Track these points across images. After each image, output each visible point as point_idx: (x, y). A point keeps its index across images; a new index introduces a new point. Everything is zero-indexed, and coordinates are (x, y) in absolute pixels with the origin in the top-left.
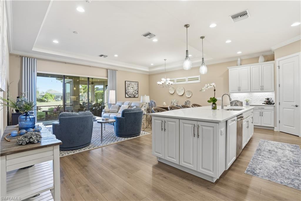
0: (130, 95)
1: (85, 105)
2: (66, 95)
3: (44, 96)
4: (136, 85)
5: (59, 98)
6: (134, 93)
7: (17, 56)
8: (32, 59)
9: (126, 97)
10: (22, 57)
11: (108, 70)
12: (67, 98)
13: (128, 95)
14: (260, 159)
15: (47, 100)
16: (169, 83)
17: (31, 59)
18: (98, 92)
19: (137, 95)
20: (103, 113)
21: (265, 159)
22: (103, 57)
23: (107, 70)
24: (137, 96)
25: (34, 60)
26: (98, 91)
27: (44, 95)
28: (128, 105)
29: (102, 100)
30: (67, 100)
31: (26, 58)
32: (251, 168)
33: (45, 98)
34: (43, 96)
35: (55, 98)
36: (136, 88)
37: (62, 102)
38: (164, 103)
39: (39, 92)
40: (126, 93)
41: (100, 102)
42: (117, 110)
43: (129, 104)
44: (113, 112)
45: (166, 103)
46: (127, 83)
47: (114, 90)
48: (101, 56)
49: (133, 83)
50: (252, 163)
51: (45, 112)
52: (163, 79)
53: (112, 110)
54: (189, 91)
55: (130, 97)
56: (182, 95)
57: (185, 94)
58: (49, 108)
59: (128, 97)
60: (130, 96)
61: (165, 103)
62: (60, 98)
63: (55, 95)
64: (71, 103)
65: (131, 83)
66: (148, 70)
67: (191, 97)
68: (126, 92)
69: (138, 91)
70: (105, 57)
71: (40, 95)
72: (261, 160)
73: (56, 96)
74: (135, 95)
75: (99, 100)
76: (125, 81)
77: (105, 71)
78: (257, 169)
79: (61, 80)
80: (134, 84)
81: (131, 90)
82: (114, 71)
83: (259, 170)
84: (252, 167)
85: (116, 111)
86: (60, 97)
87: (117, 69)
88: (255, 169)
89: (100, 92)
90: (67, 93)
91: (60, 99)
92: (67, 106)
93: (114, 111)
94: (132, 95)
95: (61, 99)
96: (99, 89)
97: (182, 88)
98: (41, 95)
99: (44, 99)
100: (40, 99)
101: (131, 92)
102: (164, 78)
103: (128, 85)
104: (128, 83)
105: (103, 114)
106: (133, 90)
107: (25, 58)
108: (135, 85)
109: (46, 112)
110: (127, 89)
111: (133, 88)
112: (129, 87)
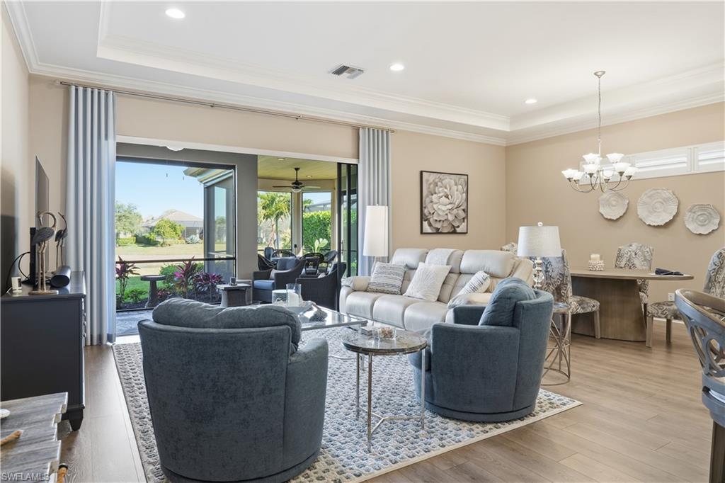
0: (438, 225)
1: (272, 259)
2: (214, 226)
3: (154, 227)
4: (460, 187)
5: (195, 234)
6: (451, 218)
7: (51, 82)
8: (99, 93)
9: (422, 233)
10: (66, 86)
11: (361, 130)
12: (217, 236)
13: (430, 225)
15: (161, 241)
16: (621, 174)
17: (96, 92)
18: (312, 216)
19: (464, 225)
20: (343, 292)
22: (345, 74)
23: (357, 129)
24: (462, 228)
25: (107, 95)
26: (312, 213)
27: (154, 224)
28: (448, 264)
29: (325, 242)
30: (218, 241)
31: (81, 90)
33: (158, 234)
34: (152, 229)
35: (183, 236)
36: (458, 198)
37: (203, 245)
38: (593, 256)
39: (143, 217)
40: (423, 218)
41: (321, 249)
42: (398, 283)
43: (452, 262)
44: (382, 288)
45: (601, 258)
46: (427, 181)
47: (383, 205)
48: (340, 71)
49: (448, 180)
51: (149, 282)
52: (589, 157)
53: (381, 281)
54: (703, 207)
55: (438, 232)
56: (667, 225)
57: (678, 219)
58: (164, 266)
59: (430, 231)
60: (438, 229)
61: (598, 256)
62: (198, 235)
63: (184, 227)
64: (228, 252)
65: (441, 180)
66: (506, 128)
67: (716, 233)
68: (426, 211)
69: (465, 211)
70: (352, 77)
71: (144, 224)
73: (187, 228)
74: (456, 224)
75: (317, 241)
76: (421, 172)
77: (348, 135)
79: (199, 177)
80: (453, 182)
81: (441, 207)
82: (381, 135)
85: (393, 286)
86: (198, 231)
87: (392, 128)
89: (318, 216)
90: (216, 219)
91: (196, 238)
92: (216, 261)
93: (388, 285)
94: (446, 224)
95: (201, 238)
96: (314, 206)
97: (668, 194)
98: (147, 227)
99: (154, 237)
100: (144, 237)
101: (440, 213)
102: (596, 152)
103: (432, 186)
104: (431, 180)
105: (347, 299)
106: (450, 207)
107: (77, 90)
108: (456, 184)
109: (153, 281)
110: (426, 200)
111: (450, 197)
112: (434, 195)
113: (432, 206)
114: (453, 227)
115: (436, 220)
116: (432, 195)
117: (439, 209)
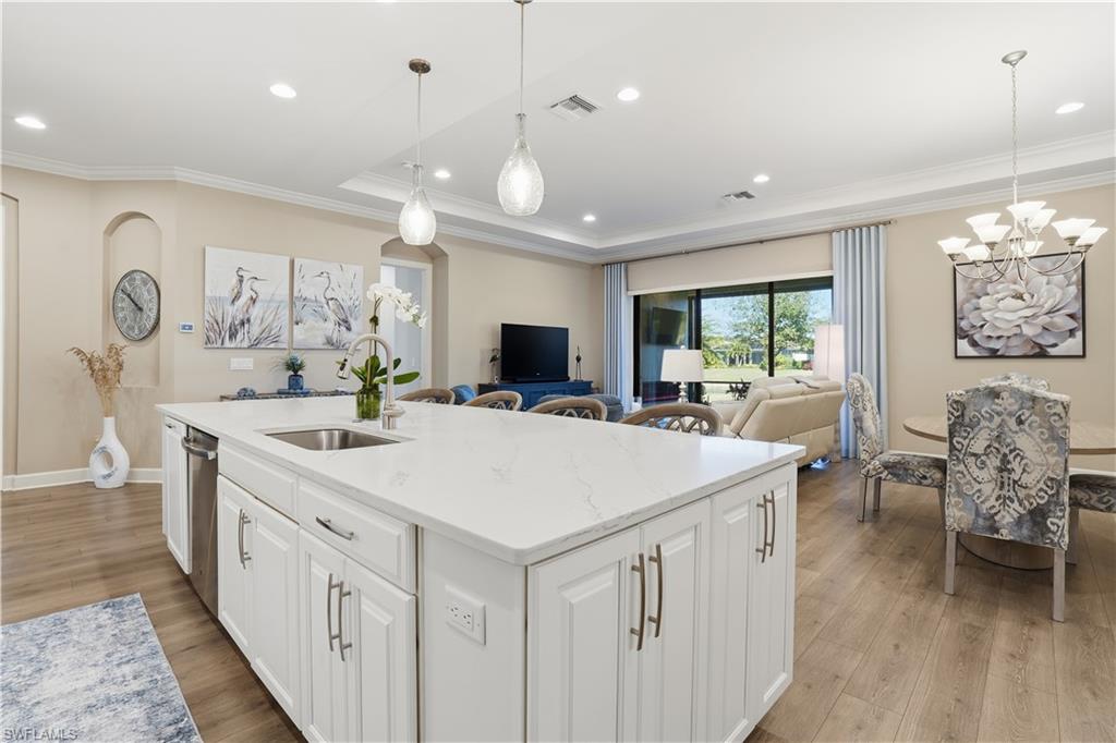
4: (1059, 277)
8: (617, 266)
9: (957, 357)
11: (835, 235)
13: (975, 344)
14: (127, 669)
19: (1074, 341)
21: (102, 682)
24: (1068, 347)
25: (621, 266)
31: (609, 267)
32: (130, 614)
36: (1054, 295)
50: (145, 630)
55: (995, 355)
59: (974, 353)
60: (996, 351)
68: (965, 324)
69: (1078, 316)
72: (119, 665)
74: (1048, 341)
78: (109, 622)
80: (1034, 270)
81: (1001, 315)
83: (103, 623)
84: (133, 619)
88: (117, 619)
94: (1014, 342)
101: (1001, 324)
106: (1027, 313)
111: (1026, 296)
112: (983, 298)
113: (980, 315)
114: (1040, 346)
115: (990, 337)
116: (979, 297)
117: (996, 318)
